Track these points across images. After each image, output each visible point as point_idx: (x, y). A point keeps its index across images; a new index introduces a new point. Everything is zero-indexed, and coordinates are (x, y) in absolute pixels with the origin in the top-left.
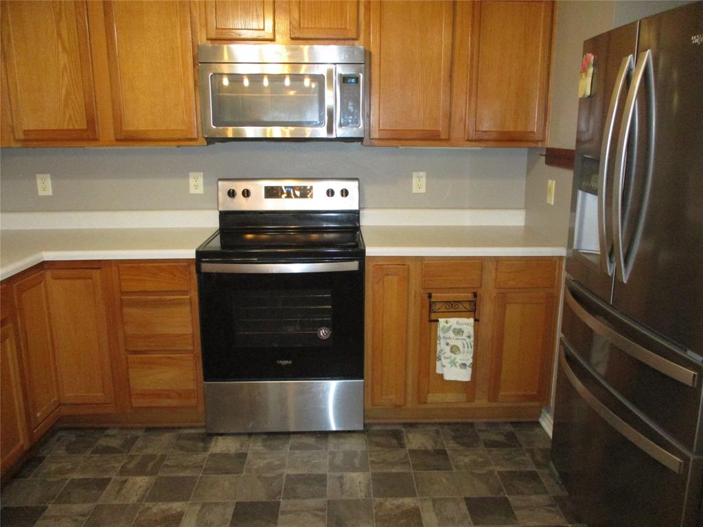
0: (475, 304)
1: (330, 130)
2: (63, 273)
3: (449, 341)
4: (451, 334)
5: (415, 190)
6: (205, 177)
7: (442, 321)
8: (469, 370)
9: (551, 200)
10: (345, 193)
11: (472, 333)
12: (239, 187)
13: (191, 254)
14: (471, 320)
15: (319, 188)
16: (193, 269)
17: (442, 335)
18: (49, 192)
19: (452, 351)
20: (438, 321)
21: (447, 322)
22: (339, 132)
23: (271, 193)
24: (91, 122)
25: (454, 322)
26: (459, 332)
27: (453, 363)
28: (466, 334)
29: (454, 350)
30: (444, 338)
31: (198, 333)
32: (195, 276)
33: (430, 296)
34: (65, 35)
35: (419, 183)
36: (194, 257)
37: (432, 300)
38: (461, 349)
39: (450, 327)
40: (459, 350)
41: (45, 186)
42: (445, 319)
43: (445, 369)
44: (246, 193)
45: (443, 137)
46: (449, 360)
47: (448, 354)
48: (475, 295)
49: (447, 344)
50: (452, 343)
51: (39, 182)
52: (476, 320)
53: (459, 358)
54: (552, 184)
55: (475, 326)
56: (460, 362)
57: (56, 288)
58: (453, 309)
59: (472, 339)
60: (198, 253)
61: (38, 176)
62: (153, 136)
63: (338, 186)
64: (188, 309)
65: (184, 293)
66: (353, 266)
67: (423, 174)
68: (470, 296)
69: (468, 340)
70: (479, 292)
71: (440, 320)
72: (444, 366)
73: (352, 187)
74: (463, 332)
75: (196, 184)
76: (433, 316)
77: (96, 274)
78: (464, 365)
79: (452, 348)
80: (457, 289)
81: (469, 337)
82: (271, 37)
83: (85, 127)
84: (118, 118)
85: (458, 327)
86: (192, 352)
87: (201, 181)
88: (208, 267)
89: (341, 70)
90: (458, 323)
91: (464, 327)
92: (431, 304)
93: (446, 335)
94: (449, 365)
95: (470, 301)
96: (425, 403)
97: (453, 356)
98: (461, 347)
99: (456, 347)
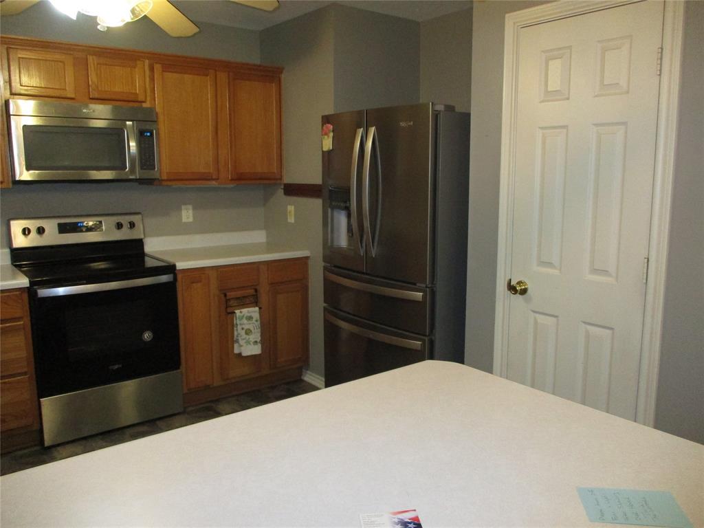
0: (257, 298)
1: (133, 172)
3: (243, 326)
4: (245, 321)
5: (184, 219)
7: (237, 312)
8: (260, 345)
9: (291, 220)
10: (132, 225)
11: (258, 318)
14: (257, 309)
16: (25, 296)
17: (238, 322)
19: (247, 333)
20: (235, 313)
21: (241, 312)
22: (138, 174)
25: (245, 311)
26: (250, 318)
27: (248, 342)
28: (254, 319)
29: (248, 332)
30: (240, 324)
32: (27, 303)
33: (225, 295)
35: (187, 215)
36: (28, 285)
37: (228, 298)
39: (243, 316)
40: (251, 331)
42: (239, 311)
43: (242, 348)
44: (42, 230)
45: (214, 177)
46: (245, 341)
47: (244, 336)
48: (256, 291)
49: (243, 329)
50: (246, 327)
52: (260, 308)
53: (252, 338)
54: (291, 208)
55: (260, 313)
56: (253, 341)
58: (243, 302)
59: (259, 322)
64: (22, 334)
65: (19, 319)
66: (168, 278)
67: (190, 207)
68: (252, 292)
69: (256, 323)
70: (258, 287)
71: (236, 311)
72: (242, 346)
74: (252, 318)
76: (229, 310)
78: (255, 342)
79: (246, 332)
80: (243, 288)
81: (257, 321)
85: (249, 315)
86: (27, 372)
89: (138, 126)
90: (248, 312)
91: (253, 315)
92: (227, 301)
93: (241, 322)
94: (245, 345)
95: (253, 295)
96: (228, 379)
97: (248, 337)
98: (252, 329)
99: (249, 329)
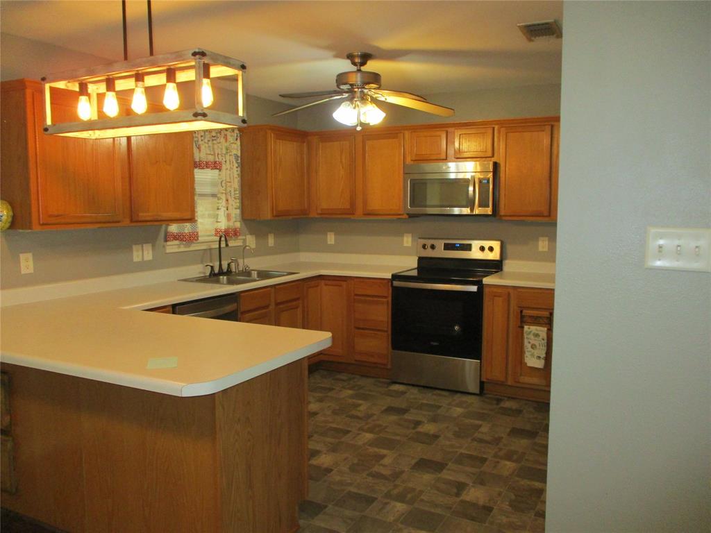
0: (551, 320)
1: (472, 210)
2: (330, 282)
3: (531, 341)
4: (532, 337)
5: (540, 249)
6: (412, 237)
7: (526, 327)
8: (542, 361)
10: (491, 249)
11: (545, 337)
12: (429, 243)
13: (389, 276)
14: (545, 329)
15: (476, 244)
16: (390, 284)
17: (526, 336)
18: (333, 242)
19: (532, 347)
20: (524, 327)
21: (529, 328)
22: (477, 211)
23: (448, 247)
24: (353, 204)
25: (534, 329)
26: (537, 335)
27: (532, 355)
28: (541, 337)
29: (534, 347)
30: (528, 338)
31: (390, 320)
32: (390, 288)
33: (521, 312)
34: (344, 161)
35: (543, 245)
36: (390, 278)
37: (523, 315)
38: (538, 347)
39: (531, 332)
40: (536, 347)
41: (331, 239)
43: (528, 359)
44: (433, 247)
46: (530, 353)
47: (530, 349)
48: (551, 314)
49: (529, 343)
50: (532, 342)
51: (328, 236)
52: (549, 329)
53: (536, 353)
55: (547, 333)
56: (536, 355)
57: (326, 290)
58: (538, 321)
59: (546, 341)
60: (392, 275)
61: (328, 233)
62: (380, 213)
63: (487, 244)
64: (386, 306)
65: (386, 297)
66: (474, 288)
67: (546, 239)
68: (547, 314)
69: (543, 342)
72: (527, 357)
73: (496, 245)
74: (539, 336)
75: (408, 241)
76: (522, 324)
77: (344, 284)
78: (539, 357)
79: (532, 345)
80: (539, 309)
81: (543, 339)
82: (444, 157)
83: (348, 207)
84: (365, 203)
85: (537, 332)
86: (387, 331)
87: (410, 239)
88: (396, 283)
89: (478, 176)
90: (537, 330)
91: (540, 333)
92: (522, 317)
93: (529, 336)
94: (529, 357)
95: (547, 318)
96: (519, 382)
97: (533, 351)
98: (537, 345)
99: (535, 345)
